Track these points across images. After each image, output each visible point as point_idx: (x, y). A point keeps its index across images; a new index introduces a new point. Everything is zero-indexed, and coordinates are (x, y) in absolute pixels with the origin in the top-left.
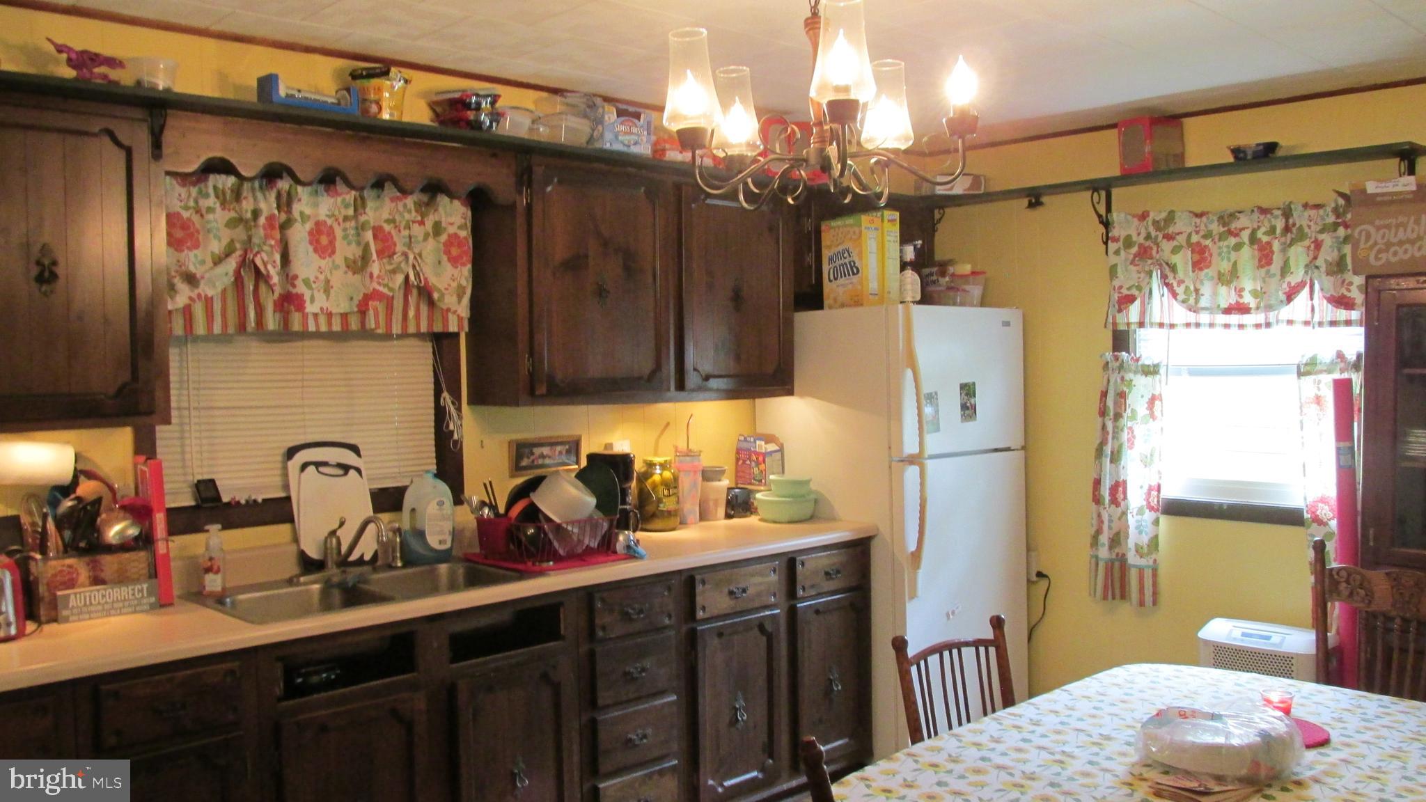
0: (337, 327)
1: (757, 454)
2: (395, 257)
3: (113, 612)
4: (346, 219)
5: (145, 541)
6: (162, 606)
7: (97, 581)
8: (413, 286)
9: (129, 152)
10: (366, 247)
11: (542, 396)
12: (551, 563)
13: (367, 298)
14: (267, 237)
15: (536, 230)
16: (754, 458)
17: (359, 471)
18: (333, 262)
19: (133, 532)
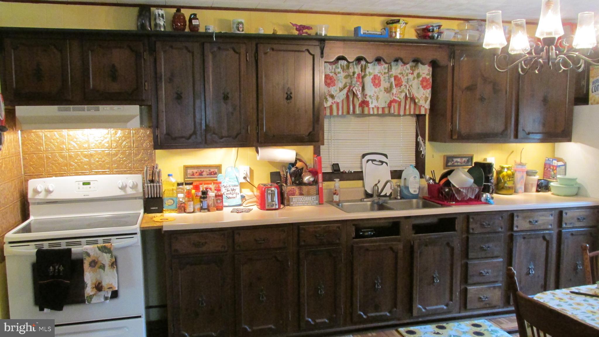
0: (380, 112)
1: (553, 166)
2: (402, 87)
3: (305, 204)
4: (385, 73)
5: (315, 182)
6: (320, 204)
7: (301, 194)
8: (409, 97)
9: (313, 56)
10: (391, 84)
11: (456, 139)
12: (454, 203)
13: (391, 102)
14: (357, 81)
15: (455, 75)
16: (552, 167)
17: (387, 163)
18: (380, 89)
19: (312, 179)
